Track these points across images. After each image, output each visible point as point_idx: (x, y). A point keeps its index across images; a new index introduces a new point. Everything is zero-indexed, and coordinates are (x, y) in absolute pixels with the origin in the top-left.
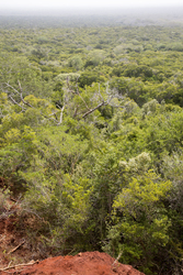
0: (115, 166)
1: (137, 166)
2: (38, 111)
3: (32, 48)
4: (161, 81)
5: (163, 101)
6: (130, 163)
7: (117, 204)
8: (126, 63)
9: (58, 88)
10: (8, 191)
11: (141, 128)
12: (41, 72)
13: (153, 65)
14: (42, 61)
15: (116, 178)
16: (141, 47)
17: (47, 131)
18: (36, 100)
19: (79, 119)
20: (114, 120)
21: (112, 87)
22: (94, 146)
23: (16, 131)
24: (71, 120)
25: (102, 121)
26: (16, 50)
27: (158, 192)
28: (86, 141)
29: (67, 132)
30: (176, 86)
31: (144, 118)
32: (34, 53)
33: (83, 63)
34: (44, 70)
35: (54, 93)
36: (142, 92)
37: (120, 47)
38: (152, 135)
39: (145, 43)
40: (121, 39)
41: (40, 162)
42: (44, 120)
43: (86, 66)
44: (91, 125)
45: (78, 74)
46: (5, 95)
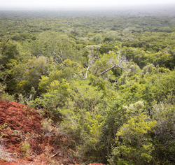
0: (120, 108)
1: (135, 109)
2: (72, 70)
3: (71, 30)
4: (158, 50)
5: (158, 65)
6: (130, 107)
7: (119, 133)
8: (131, 39)
9: (86, 55)
10: (50, 120)
11: (140, 83)
12: (75, 45)
13: (149, 41)
14: (76, 37)
15: (120, 117)
16: (142, 29)
17: (77, 83)
18: (71, 62)
19: (98, 76)
20: (122, 77)
21: (122, 54)
22: (107, 94)
23: (57, 82)
24: (93, 76)
25: (114, 78)
26: (61, 31)
27: (147, 127)
28: (102, 91)
29: (90, 84)
31: (143, 76)
32: (72, 32)
33: (102, 39)
34: (77, 43)
35: (83, 58)
36: (143, 58)
37: (127, 29)
38: (147, 89)
39: (144, 27)
40: (128, 24)
41: (71, 103)
42: (75, 76)
43: (104, 41)
44: (106, 80)
45: (99, 46)
46: (52, 58)
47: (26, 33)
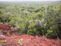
0: (28, 22)
2: (16, 15)
3: (15, 5)
4: (34, 9)
6: (30, 21)
7: (28, 27)
8: (29, 7)
9: (19, 11)
10: (13, 27)
13: (33, 7)
15: (28, 24)
17: (18, 18)
18: (16, 13)
20: (28, 15)
21: (27, 10)
22: (25, 19)
23: (13, 18)
25: (26, 16)
27: (34, 25)
28: (23, 19)
29: (21, 17)
30: (36, 10)
31: (32, 14)
33: (23, 7)
34: (17, 8)
36: (31, 11)
37: (28, 4)
38: (33, 17)
44: (24, 16)
45: (22, 9)
46: (11, 12)
47: (3, 7)
